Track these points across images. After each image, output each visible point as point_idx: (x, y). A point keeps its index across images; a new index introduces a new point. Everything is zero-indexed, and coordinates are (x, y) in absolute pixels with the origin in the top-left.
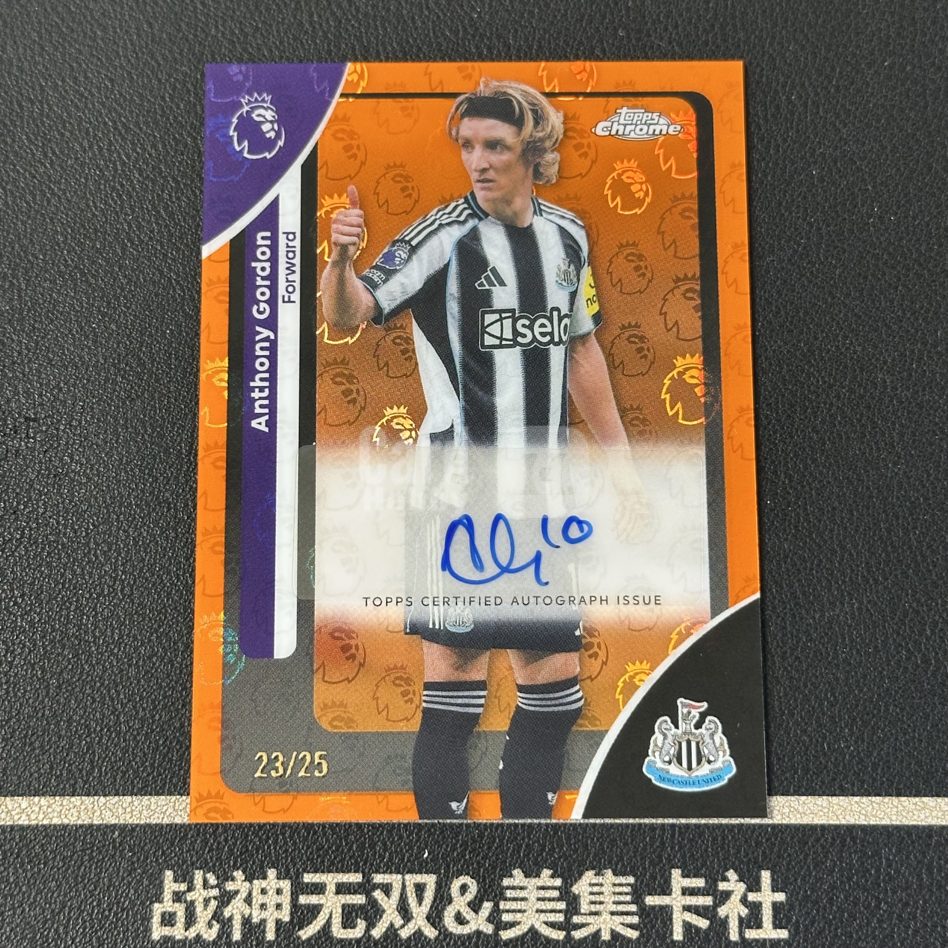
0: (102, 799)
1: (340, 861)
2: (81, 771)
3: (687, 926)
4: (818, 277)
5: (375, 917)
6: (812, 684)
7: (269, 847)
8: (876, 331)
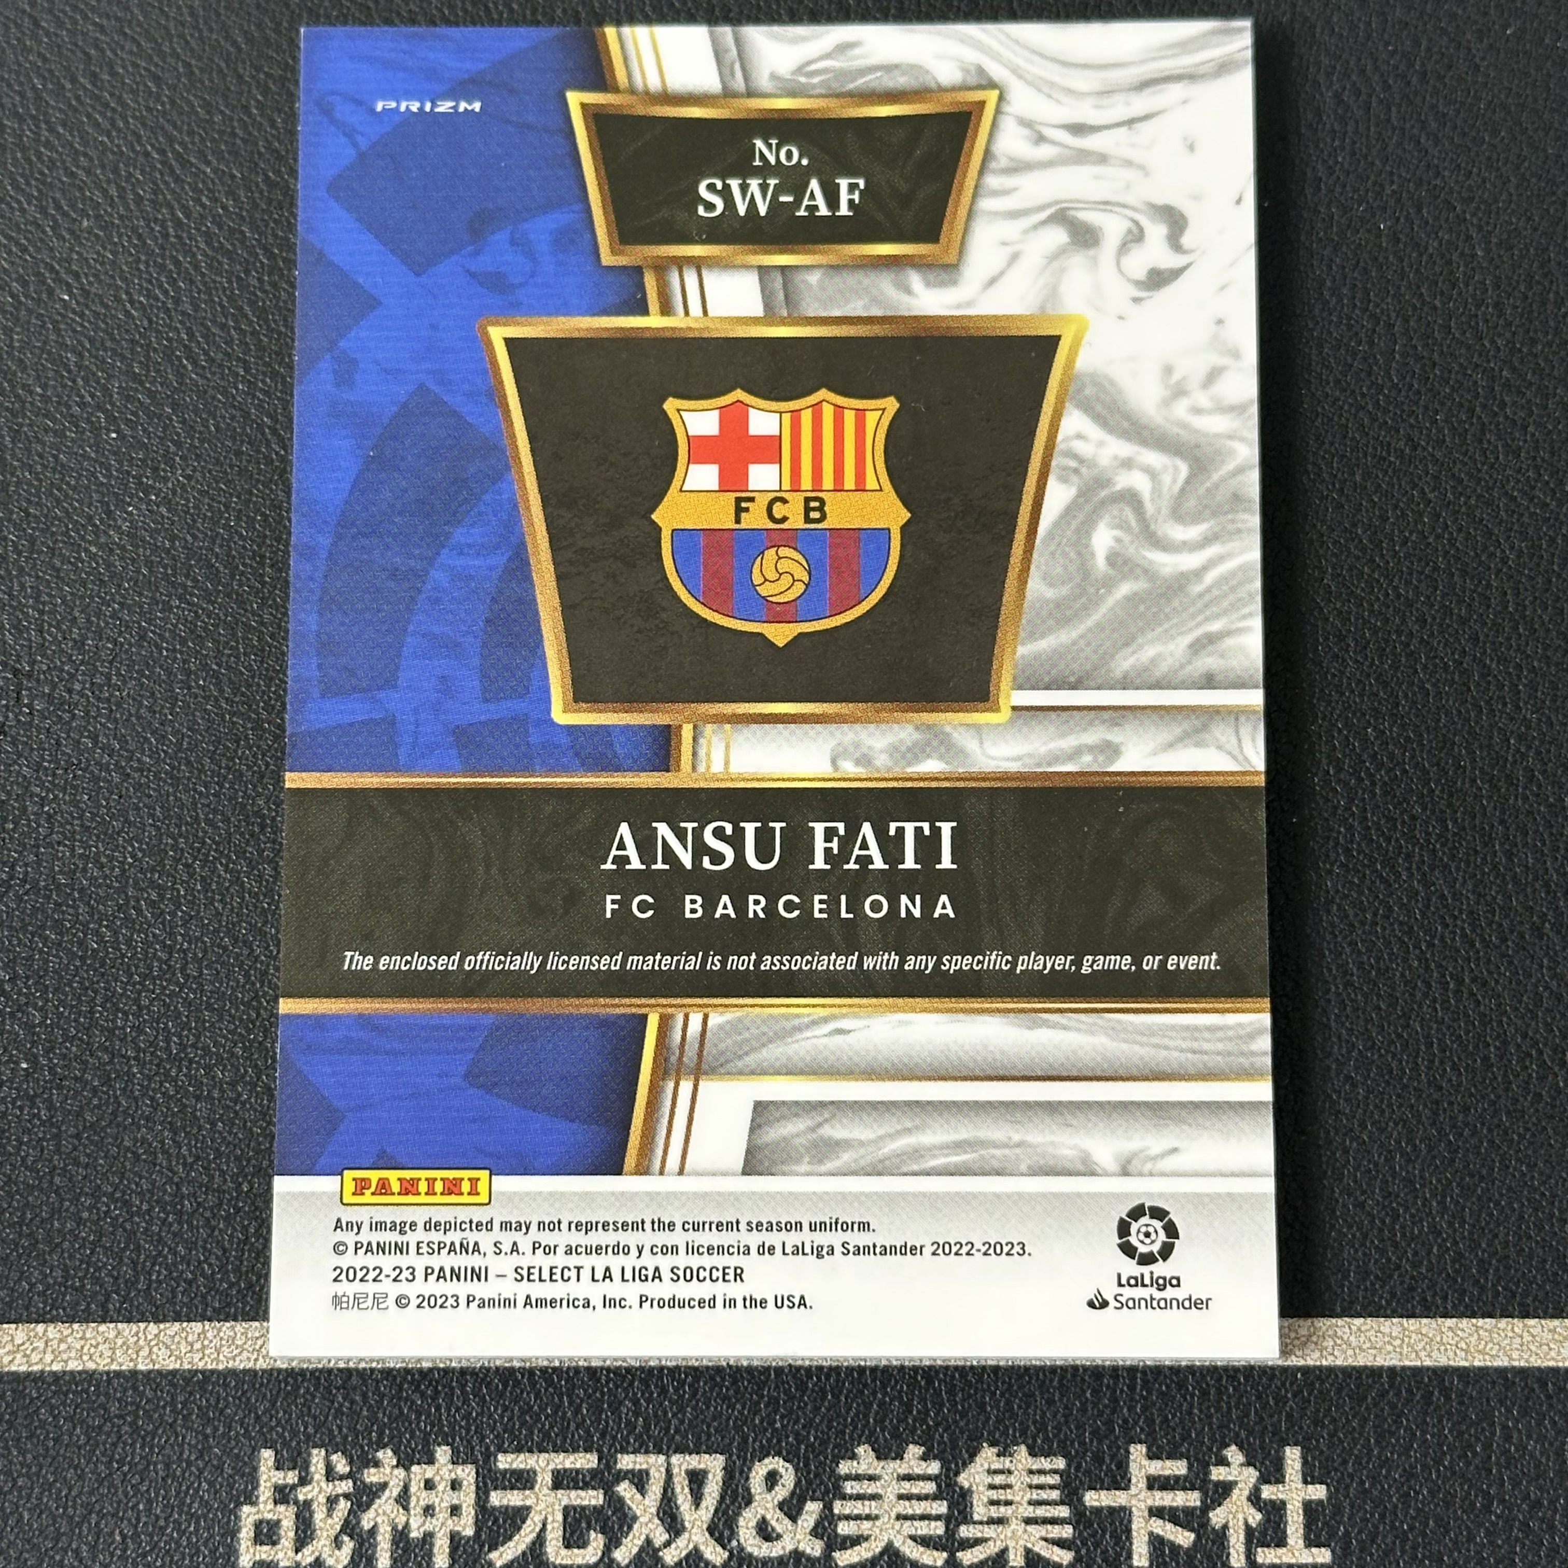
0: (153, 1328)
1: (561, 1430)
2: (117, 1279)
3: (1157, 1543)
4: (1386, 411)
5: (621, 1527)
6: (1373, 1124)
7: (438, 1408)
8: (1488, 504)
